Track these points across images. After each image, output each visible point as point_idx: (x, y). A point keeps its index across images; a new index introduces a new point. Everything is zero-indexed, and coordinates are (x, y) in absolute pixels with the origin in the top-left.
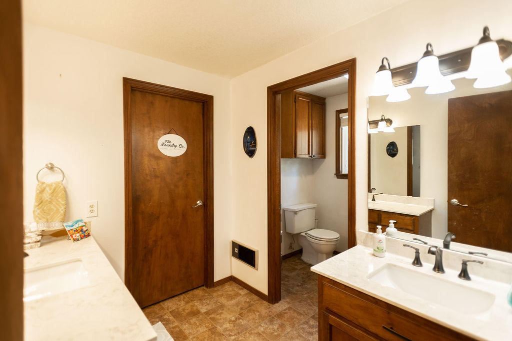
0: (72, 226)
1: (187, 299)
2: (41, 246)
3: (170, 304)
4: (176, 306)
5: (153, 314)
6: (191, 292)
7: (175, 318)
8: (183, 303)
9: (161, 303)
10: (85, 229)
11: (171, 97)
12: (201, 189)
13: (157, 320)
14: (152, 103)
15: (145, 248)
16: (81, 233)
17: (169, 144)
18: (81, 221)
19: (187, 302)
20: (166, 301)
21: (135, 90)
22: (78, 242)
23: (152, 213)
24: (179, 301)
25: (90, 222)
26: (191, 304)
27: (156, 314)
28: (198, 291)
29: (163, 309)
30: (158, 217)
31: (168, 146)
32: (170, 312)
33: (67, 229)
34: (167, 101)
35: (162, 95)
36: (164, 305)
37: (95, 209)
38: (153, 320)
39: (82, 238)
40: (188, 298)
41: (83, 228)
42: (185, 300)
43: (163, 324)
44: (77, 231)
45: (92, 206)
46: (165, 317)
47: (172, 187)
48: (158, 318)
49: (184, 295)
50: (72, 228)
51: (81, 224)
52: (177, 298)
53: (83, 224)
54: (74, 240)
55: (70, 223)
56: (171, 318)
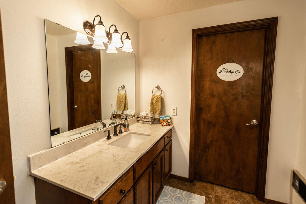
0: (163, 118)
1: (233, 195)
2: (151, 124)
3: (219, 190)
4: (222, 194)
5: (205, 189)
6: (240, 193)
7: (215, 201)
8: (228, 196)
9: (214, 186)
10: (169, 121)
11: (230, 33)
12: (258, 110)
13: (205, 194)
14: (214, 42)
15: (204, 143)
16: (167, 122)
17: (226, 71)
18: (169, 116)
19: (232, 198)
20: (219, 186)
21: (202, 36)
22: (164, 127)
23: (210, 121)
24: (227, 192)
25: (173, 118)
26: (233, 201)
27: (207, 189)
28: (247, 196)
29: (213, 190)
30: (214, 125)
31: (225, 73)
32: (216, 196)
33: (161, 119)
34: (226, 37)
35: (223, 33)
36: (215, 187)
37: (175, 111)
38: (202, 192)
39: (166, 125)
40: (235, 195)
41: (169, 120)
42: (232, 195)
43: (206, 200)
44: (165, 121)
45: (174, 110)
46: (209, 196)
47: (228, 105)
48: (206, 193)
49: (233, 191)
50: (163, 119)
51: (168, 118)
52: (227, 189)
53: (169, 118)
54: (162, 125)
55: (163, 116)
56: (213, 200)
